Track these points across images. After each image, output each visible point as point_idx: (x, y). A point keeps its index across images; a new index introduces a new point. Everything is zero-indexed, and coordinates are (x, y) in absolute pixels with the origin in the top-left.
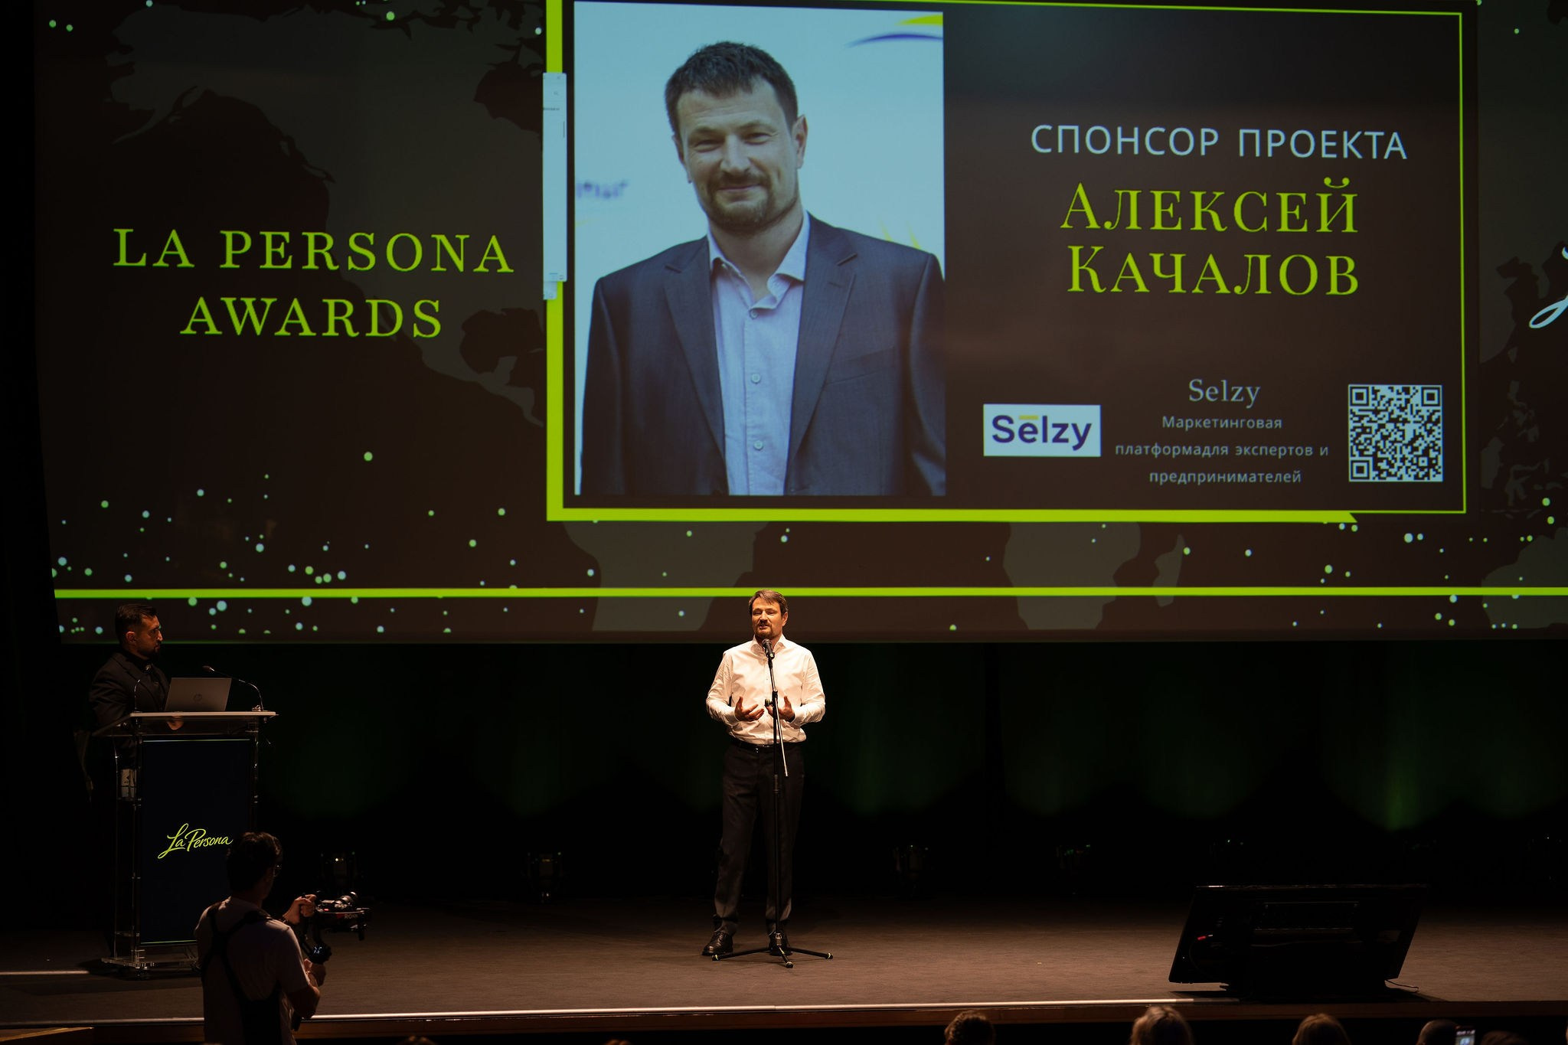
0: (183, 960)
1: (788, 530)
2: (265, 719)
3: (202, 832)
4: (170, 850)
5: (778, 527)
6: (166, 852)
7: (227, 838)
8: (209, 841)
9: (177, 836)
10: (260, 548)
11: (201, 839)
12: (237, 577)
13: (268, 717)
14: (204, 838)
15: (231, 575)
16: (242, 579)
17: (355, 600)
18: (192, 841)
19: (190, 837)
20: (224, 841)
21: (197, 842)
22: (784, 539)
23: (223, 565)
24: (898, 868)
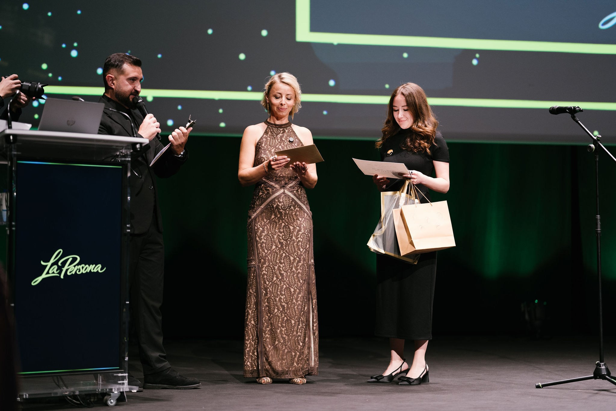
0: (55, 391)
1: (477, 56)
2: (138, 146)
3: (74, 260)
4: (44, 276)
5: (470, 53)
6: (39, 279)
7: (100, 266)
8: (83, 268)
9: (52, 261)
10: (74, 53)
11: (75, 266)
12: (55, 76)
13: (141, 144)
14: (78, 265)
15: (50, 75)
16: (60, 79)
17: (150, 99)
18: (66, 267)
19: (64, 263)
20: (97, 268)
21: (72, 269)
22: (475, 62)
23: (44, 66)
24: (527, 317)
